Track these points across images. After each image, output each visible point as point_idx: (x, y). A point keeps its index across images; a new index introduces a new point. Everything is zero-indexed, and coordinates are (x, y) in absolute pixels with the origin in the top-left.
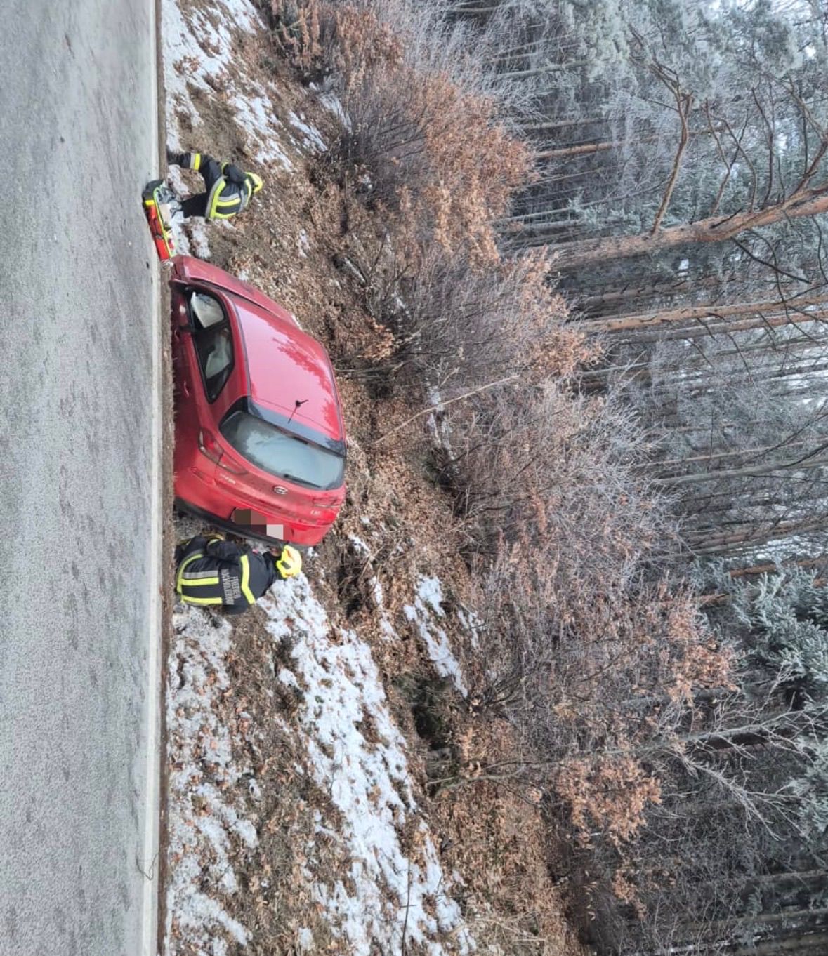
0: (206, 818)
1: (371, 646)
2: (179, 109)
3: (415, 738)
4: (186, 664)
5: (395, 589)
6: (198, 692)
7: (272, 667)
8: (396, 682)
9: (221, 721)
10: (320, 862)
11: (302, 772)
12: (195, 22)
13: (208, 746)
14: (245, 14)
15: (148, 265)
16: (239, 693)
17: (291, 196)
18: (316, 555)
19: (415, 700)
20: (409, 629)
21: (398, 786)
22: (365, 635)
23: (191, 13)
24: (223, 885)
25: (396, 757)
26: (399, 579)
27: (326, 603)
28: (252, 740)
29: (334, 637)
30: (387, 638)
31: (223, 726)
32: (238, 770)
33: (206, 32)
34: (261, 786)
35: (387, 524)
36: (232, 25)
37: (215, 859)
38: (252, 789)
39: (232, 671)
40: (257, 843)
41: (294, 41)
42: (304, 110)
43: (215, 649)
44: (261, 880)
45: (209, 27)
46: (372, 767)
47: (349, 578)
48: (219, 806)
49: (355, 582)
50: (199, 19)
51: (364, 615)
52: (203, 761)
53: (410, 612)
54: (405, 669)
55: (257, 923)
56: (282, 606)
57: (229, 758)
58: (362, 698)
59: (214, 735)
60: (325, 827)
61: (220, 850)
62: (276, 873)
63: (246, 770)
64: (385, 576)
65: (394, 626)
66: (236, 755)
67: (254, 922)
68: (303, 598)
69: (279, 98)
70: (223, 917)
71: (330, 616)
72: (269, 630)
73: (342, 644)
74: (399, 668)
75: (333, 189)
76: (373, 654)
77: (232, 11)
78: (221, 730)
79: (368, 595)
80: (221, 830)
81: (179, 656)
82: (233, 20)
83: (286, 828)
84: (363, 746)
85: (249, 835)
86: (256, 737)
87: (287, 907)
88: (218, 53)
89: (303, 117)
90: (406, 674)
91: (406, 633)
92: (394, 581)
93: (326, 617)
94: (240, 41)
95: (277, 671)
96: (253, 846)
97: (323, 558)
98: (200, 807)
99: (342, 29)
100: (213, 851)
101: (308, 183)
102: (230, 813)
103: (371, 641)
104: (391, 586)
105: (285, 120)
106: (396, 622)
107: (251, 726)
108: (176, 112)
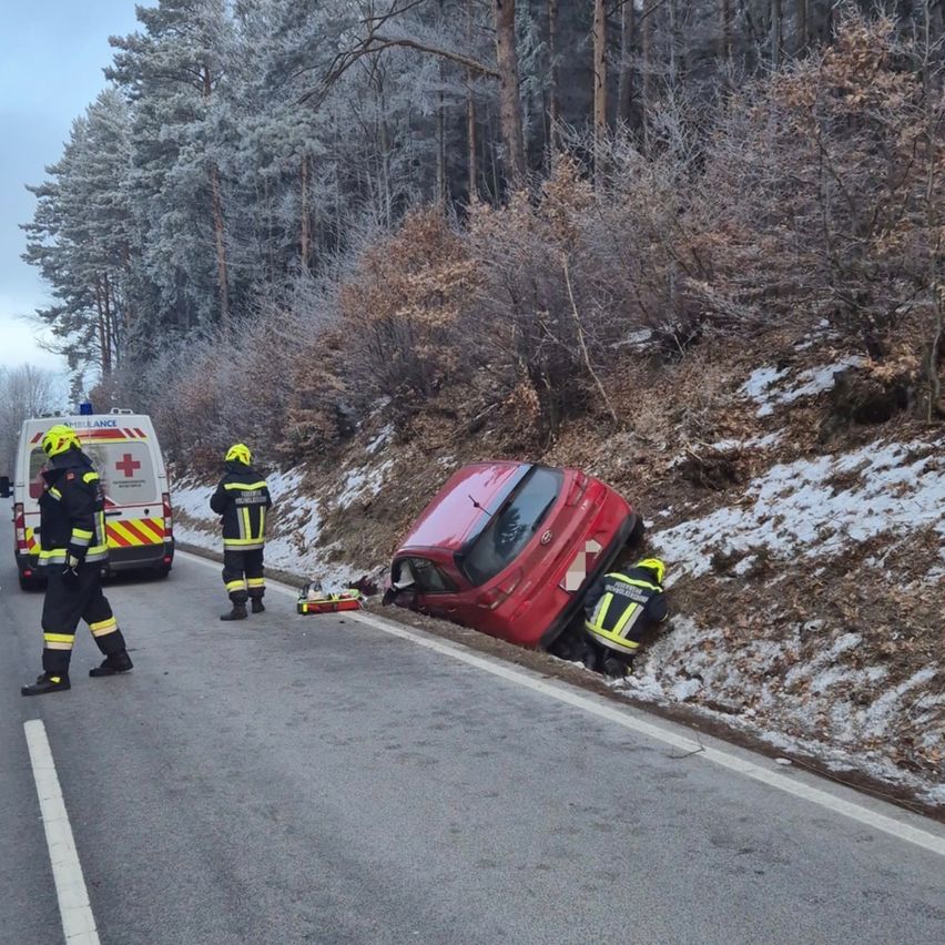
0: (813, 684)
1: (776, 463)
2: (327, 559)
3: (883, 427)
4: (687, 668)
5: (734, 425)
6: (713, 662)
7: (728, 579)
8: (824, 439)
9: (745, 645)
10: (908, 568)
11: (823, 569)
12: (283, 528)
13: (759, 665)
14: (291, 479)
15: (342, 622)
16: (732, 621)
17: (413, 465)
18: (670, 508)
19: (848, 421)
20: (781, 414)
21: (912, 458)
22: (763, 467)
23: (278, 530)
24: (875, 681)
25: (885, 456)
26: (724, 418)
27: (716, 505)
28: (774, 617)
29: (748, 504)
30: (776, 443)
31: (751, 645)
32: (792, 639)
33: (293, 519)
34: (814, 618)
35: (679, 421)
36: (295, 493)
37: (850, 684)
38: (812, 627)
39: (713, 623)
40: (859, 635)
41: (313, 437)
42: (369, 436)
43: (689, 636)
44: (889, 639)
45: (290, 516)
46: (877, 486)
47: (702, 475)
48: (809, 667)
49: (708, 470)
50: (283, 523)
51: (743, 465)
52: (767, 674)
53: (766, 410)
54: (816, 426)
55: (925, 653)
56: (691, 556)
57: (778, 646)
58: (816, 483)
59: (753, 656)
60: (883, 555)
61: (847, 676)
62: (892, 620)
63: (797, 630)
64: (716, 434)
65: (771, 432)
66: (778, 638)
67: (923, 656)
68: (697, 531)
69: (354, 460)
70: (902, 689)
71: (729, 504)
72: (698, 575)
73: (758, 496)
74: (813, 433)
75: (417, 422)
76: (784, 462)
77: (287, 490)
78: (752, 649)
79: (722, 457)
80: (831, 670)
81: (677, 675)
82: (292, 491)
83: (860, 600)
84: (854, 493)
85: (850, 640)
86: (774, 611)
87: (927, 616)
88: (309, 511)
89: (373, 439)
90: (821, 426)
91: (783, 418)
92: (725, 424)
93: (726, 509)
94: (307, 489)
95: (734, 575)
96: (860, 640)
97: (676, 500)
98: (799, 688)
99: (308, 388)
100: (843, 685)
101: (407, 447)
102: (821, 656)
103: (771, 463)
104: (728, 428)
105: (370, 457)
106: (767, 430)
107: (762, 616)
108: (328, 562)
